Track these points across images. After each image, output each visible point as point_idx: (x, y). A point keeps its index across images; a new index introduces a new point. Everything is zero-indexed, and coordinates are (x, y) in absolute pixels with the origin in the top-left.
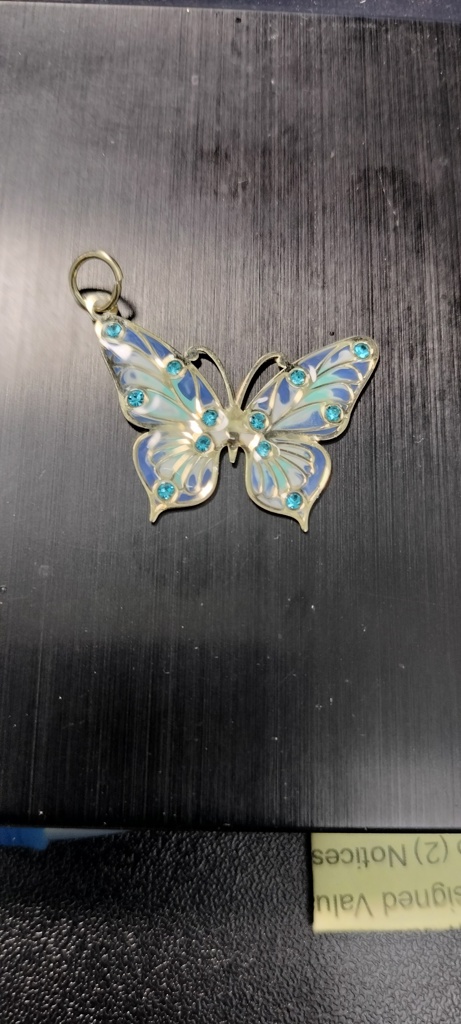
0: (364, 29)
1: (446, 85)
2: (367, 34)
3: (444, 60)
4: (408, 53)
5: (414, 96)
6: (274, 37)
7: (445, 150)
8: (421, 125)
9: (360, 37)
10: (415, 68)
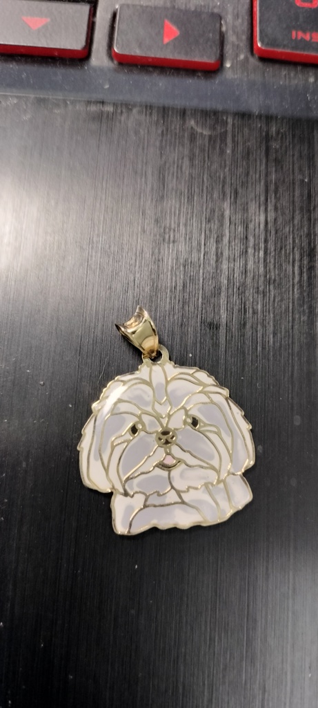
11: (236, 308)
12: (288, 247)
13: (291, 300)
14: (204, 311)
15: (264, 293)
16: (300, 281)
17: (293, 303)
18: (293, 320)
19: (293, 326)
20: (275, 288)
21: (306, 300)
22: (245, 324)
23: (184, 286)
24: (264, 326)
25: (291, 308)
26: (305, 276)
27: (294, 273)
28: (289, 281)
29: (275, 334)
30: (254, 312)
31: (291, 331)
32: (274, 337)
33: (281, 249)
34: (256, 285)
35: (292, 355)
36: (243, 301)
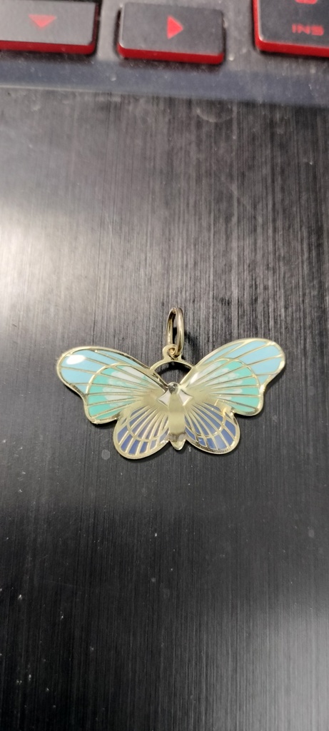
0: (110, 102)
1: (173, 149)
2: (113, 106)
3: (173, 128)
4: (144, 121)
5: (145, 158)
6: (36, 108)
7: (167, 203)
8: (149, 182)
9: (106, 107)
10: (149, 135)
11: (247, 284)
12: (296, 226)
13: (301, 276)
14: (215, 288)
15: (274, 270)
16: (309, 258)
17: (303, 278)
18: (304, 295)
19: (303, 301)
20: (285, 265)
21: (315, 275)
22: (256, 300)
23: (195, 264)
24: (275, 301)
25: (301, 283)
26: (314, 253)
27: (302, 250)
28: (298, 258)
29: (286, 308)
30: (266, 288)
31: (302, 306)
32: (285, 311)
33: (289, 227)
34: (265, 262)
35: (304, 329)
36: (254, 278)
